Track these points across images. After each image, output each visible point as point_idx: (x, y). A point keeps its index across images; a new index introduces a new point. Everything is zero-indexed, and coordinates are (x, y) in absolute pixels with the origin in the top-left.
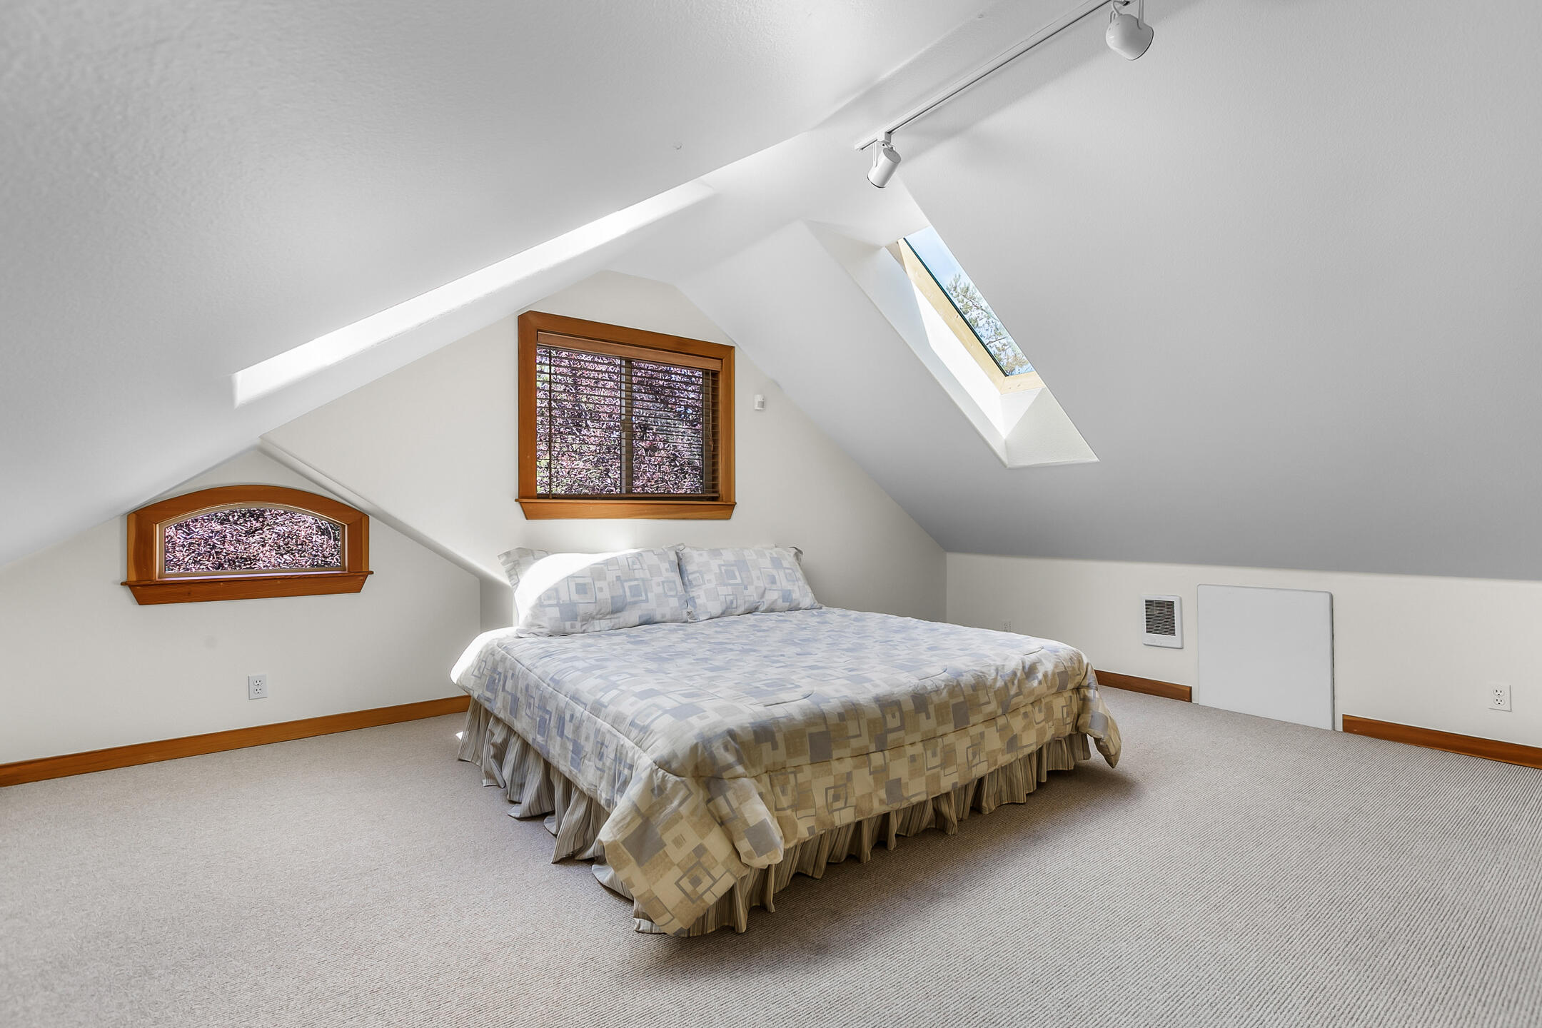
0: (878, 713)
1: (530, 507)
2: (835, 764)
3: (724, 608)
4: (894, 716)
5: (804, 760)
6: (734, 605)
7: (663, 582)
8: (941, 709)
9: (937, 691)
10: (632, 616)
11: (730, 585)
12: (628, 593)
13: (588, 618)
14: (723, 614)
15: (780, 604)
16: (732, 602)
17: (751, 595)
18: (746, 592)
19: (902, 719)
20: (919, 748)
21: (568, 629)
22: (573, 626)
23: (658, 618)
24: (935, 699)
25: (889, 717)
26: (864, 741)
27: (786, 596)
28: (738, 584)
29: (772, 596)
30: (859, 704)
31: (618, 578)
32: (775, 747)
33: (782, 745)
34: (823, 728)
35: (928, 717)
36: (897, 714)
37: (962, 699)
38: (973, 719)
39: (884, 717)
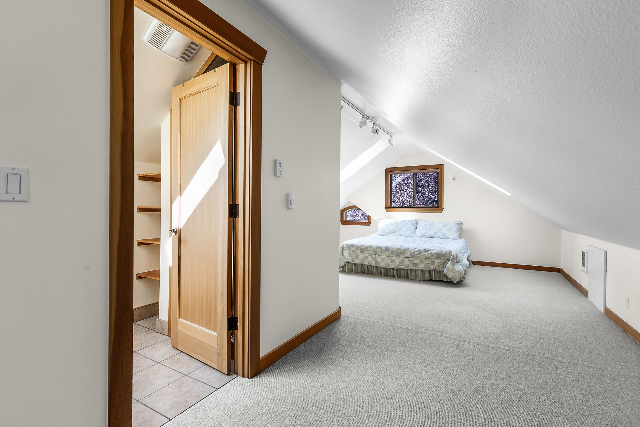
0: (376, 248)
1: (387, 209)
2: (364, 254)
3: (422, 235)
4: (379, 249)
5: (359, 251)
6: (425, 235)
7: (407, 227)
8: (393, 252)
9: (393, 248)
10: (398, 234)
11: (425, 230)
12: (397, 229)
13: (387, 233)
14: (421, 237)
15: (441, 236)
16: (424, 234)
17: (432, 233)
18: (429, 232)
19: (381, 251)
20: (385, 257)
21: (383, 235)
22: (384, 234)
23: (404, 235)
24: (392, 249)
25: (378, 250)
26: (371, 252)
27: (444, 235)
28: (428, 230)
29: (438, 234)
30: (372, 246)
31: (396, 225)
32: (354, 248)
33: (355, 248)
34: (363, 248)
35: (388, 252)
36: (380, 249)
37: (399, 251)
38: (401, 256)
39: (377, 249)
